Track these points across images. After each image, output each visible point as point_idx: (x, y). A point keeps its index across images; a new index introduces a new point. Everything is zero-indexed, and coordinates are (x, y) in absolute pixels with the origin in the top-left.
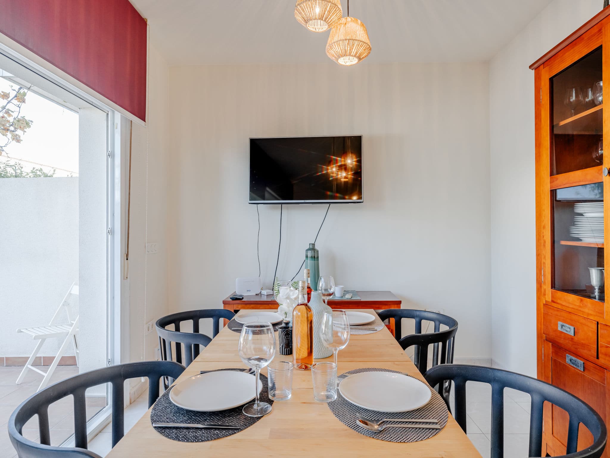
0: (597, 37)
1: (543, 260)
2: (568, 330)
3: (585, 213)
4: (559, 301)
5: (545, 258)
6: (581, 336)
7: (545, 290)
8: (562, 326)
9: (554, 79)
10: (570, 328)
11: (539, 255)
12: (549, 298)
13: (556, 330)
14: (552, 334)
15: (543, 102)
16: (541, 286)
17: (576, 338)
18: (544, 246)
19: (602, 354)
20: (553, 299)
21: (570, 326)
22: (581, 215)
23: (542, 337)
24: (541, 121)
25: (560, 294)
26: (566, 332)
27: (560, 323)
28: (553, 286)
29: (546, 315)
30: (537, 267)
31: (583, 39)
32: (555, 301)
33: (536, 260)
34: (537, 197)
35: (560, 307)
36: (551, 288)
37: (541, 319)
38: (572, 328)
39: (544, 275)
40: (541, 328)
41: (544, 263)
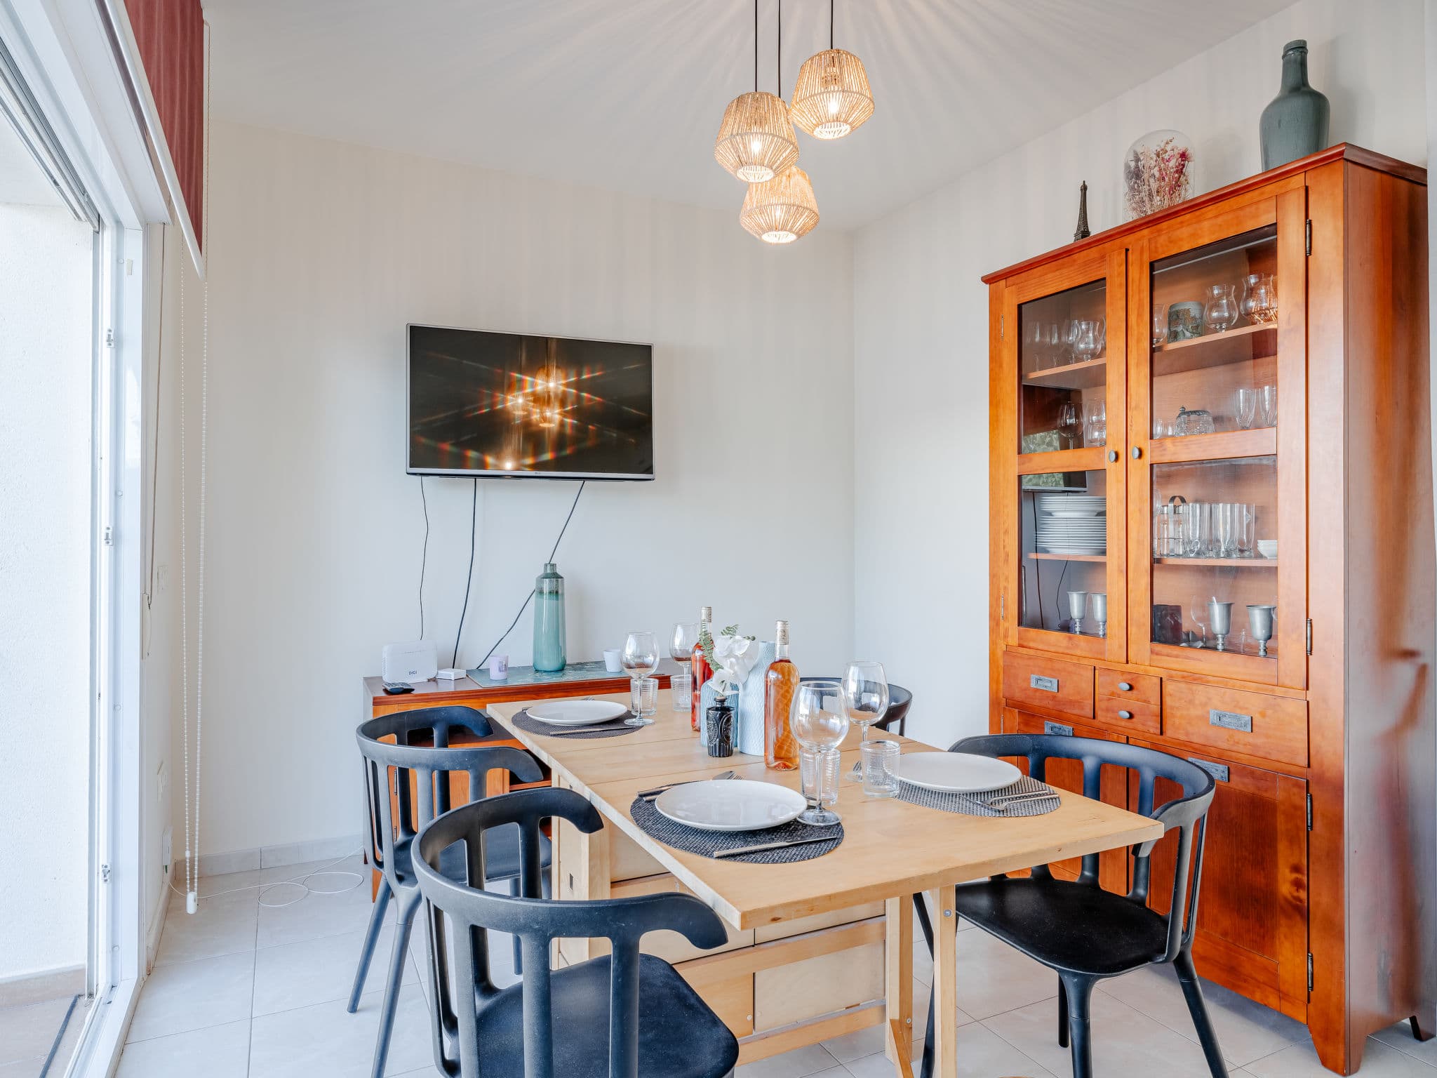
0: (1098, 265)
1: (1003, 584)
2: (1049, 685)
3: (1055, 511)
4: (1031, 644)
5: (1007, 579)
6: (1068, 692)
7: (1007, 630)
8: (1038, 680)
9: (1023, 306)
10: (1051, 682)
11: (994, 577)
12: (1013, 641)
13: (1028, 688)
14: (1018, 695)
15: (1006, 339)
16: (998, 624)
17: (1060, 695)
18: (1006, 560)
19: (1102, 710)
20: (1022, 642)
21: (1051, 679)
22: (1050, 514)
23: (999, 704)
24: (1001, 366)
25: (1033, 633)
26: (1045, 689)
27: (1033, 677)
28: (1020, 624)
29: (1007, 669)
30: (991, 595)
31: (1075, 261)
32: (1025, 644)
33: (990, 585)
34: (991, 484)
35: (1032, 652)
36: (1018, 626)
37: (999, 675)
38: (1055, 681)
39: (1005, 607)
40: (997, 690)
41: (1005, 588)
